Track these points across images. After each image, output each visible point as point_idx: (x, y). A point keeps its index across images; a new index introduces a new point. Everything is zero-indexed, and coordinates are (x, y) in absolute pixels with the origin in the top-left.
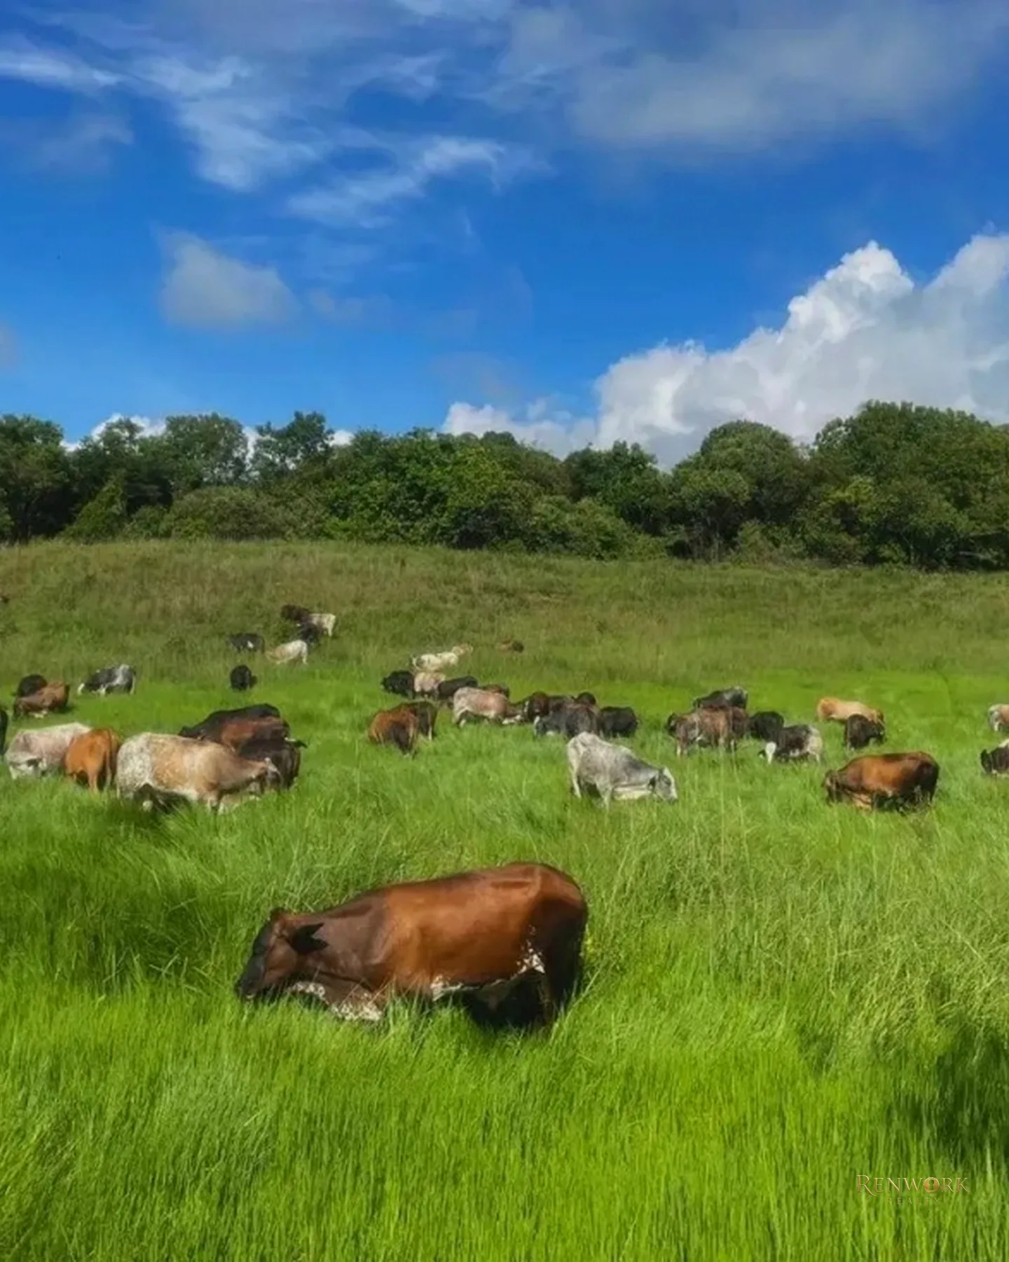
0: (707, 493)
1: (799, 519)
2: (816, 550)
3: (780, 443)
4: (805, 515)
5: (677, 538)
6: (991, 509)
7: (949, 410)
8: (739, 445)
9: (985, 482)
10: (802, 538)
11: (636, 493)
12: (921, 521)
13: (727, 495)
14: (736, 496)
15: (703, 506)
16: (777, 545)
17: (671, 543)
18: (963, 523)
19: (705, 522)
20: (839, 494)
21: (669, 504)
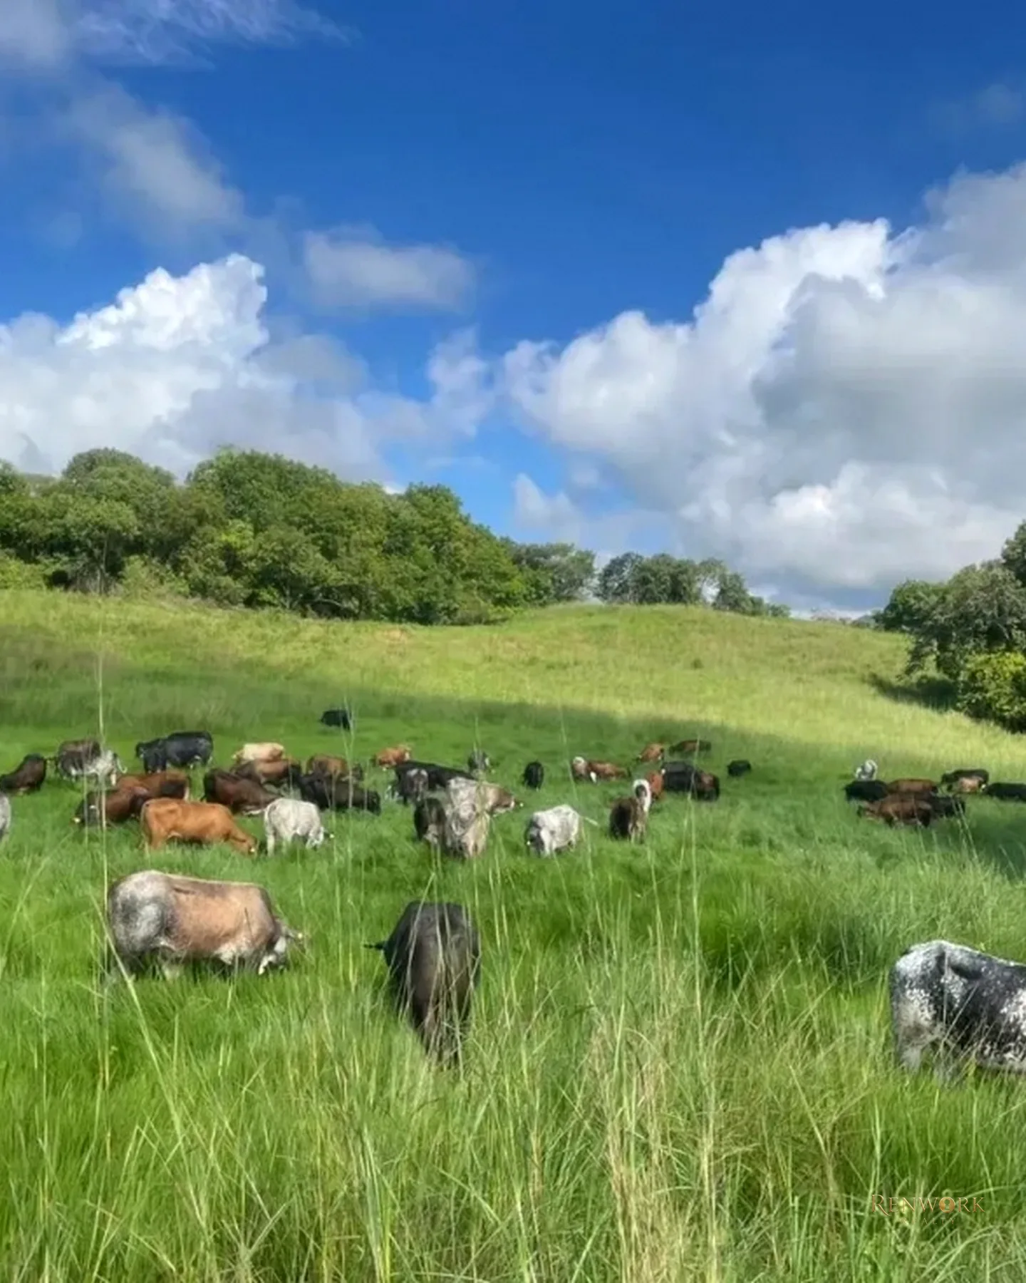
0: (97, 523)
1: (182, 558)
2: (200, 589)
3: (166, 480)
4: (189, 554)
5: (58, 566)
6: (354, 562)
7: (315, 467)
8: (122, 476)
9: (349, 537)
10: (186, 578)
11: (10, 515)
12: (302, 571)
13: (118, 527)
14: (125, 529)
15: (88, 536)
16: (162, 582)
17: (49, 572)
18: (333, 575)
19: (90, 554)
20: (224, 538)
21: (49, 531)
